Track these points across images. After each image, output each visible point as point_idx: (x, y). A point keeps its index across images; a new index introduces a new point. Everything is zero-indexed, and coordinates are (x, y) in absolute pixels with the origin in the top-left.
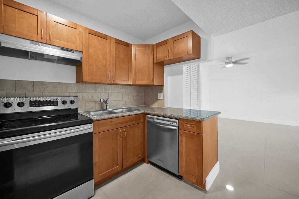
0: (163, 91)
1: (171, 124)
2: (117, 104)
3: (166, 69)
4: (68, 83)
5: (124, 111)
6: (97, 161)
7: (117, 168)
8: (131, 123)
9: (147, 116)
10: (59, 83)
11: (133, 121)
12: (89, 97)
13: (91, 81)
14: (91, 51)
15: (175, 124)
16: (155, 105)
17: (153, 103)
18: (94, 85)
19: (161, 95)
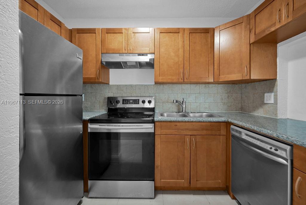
0: (275, 89)
1: (273, 150)
2: (197, 107)
3: (282, 48)
4: (149, 85)
5: (204, 116)
6: (159, 164)
7: (183, 182)
8: (204, 132)
9: (232, 126)
10: (142, 85)
11: (207, 130)
12: (166, 98)
13: (162, 81)
14: (162, 50)
15: (283, 154)
16: (260, 113)
17: (255, 108)
18: (171, 85)
19: (270, 96)
